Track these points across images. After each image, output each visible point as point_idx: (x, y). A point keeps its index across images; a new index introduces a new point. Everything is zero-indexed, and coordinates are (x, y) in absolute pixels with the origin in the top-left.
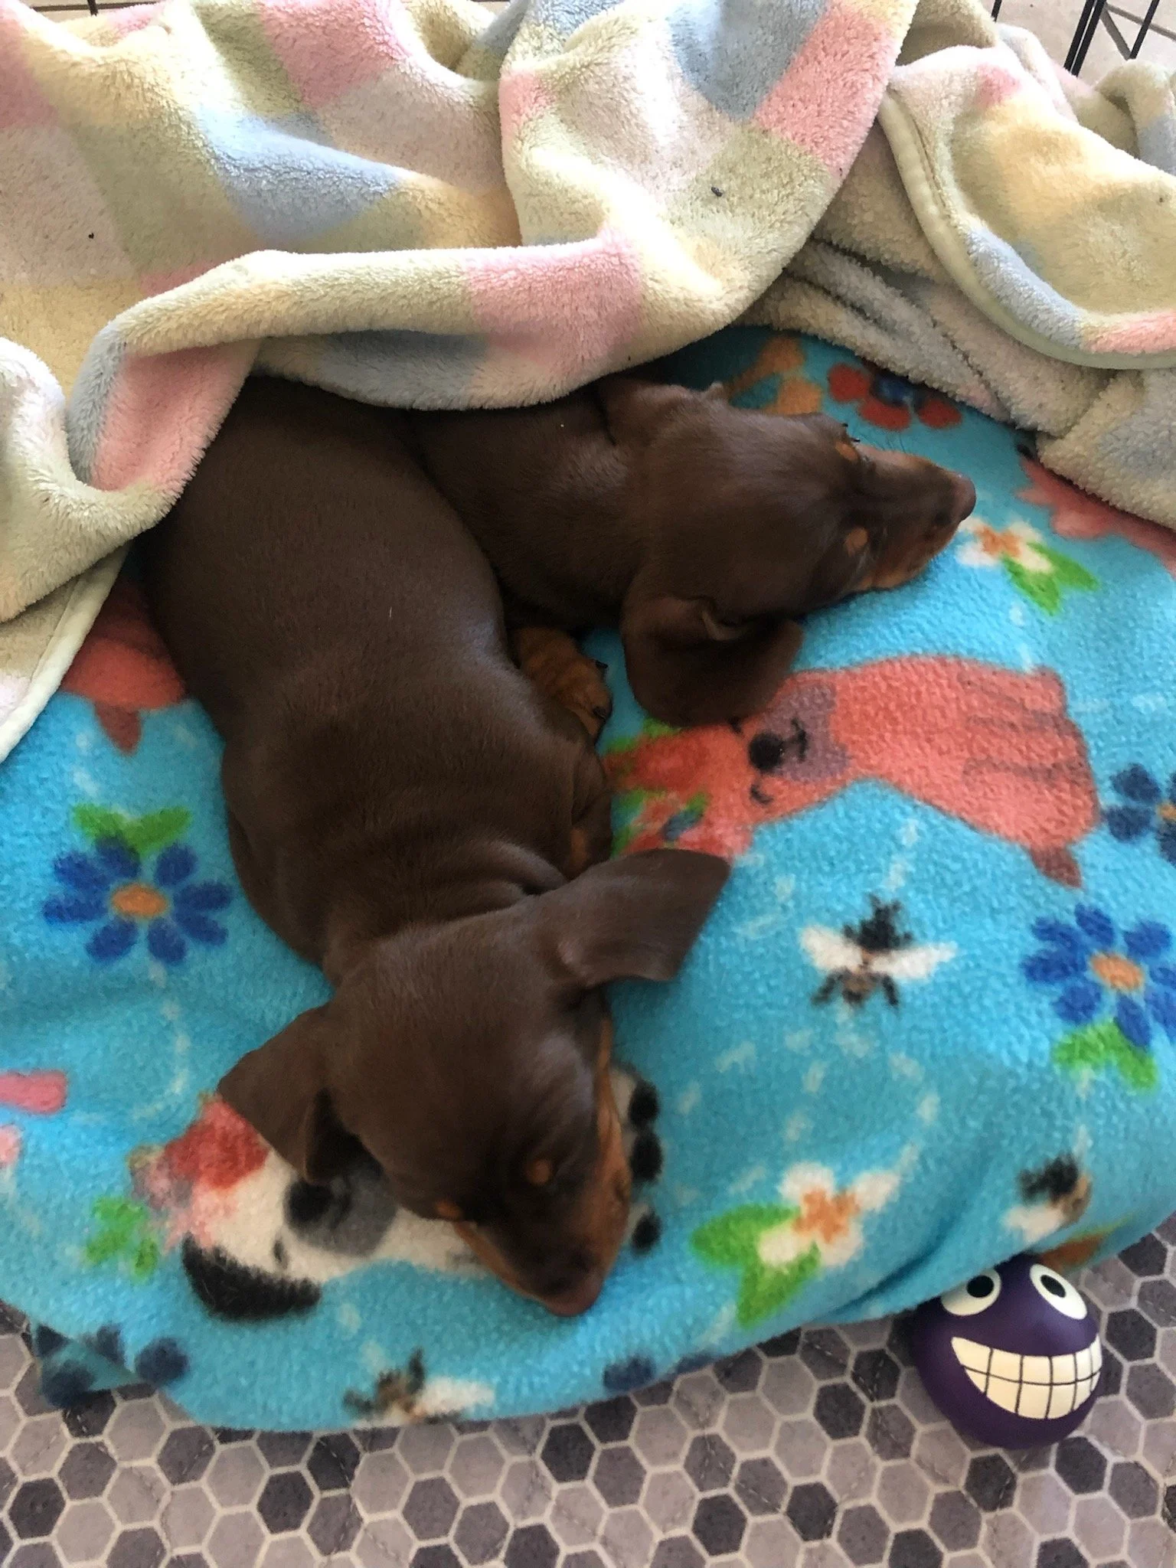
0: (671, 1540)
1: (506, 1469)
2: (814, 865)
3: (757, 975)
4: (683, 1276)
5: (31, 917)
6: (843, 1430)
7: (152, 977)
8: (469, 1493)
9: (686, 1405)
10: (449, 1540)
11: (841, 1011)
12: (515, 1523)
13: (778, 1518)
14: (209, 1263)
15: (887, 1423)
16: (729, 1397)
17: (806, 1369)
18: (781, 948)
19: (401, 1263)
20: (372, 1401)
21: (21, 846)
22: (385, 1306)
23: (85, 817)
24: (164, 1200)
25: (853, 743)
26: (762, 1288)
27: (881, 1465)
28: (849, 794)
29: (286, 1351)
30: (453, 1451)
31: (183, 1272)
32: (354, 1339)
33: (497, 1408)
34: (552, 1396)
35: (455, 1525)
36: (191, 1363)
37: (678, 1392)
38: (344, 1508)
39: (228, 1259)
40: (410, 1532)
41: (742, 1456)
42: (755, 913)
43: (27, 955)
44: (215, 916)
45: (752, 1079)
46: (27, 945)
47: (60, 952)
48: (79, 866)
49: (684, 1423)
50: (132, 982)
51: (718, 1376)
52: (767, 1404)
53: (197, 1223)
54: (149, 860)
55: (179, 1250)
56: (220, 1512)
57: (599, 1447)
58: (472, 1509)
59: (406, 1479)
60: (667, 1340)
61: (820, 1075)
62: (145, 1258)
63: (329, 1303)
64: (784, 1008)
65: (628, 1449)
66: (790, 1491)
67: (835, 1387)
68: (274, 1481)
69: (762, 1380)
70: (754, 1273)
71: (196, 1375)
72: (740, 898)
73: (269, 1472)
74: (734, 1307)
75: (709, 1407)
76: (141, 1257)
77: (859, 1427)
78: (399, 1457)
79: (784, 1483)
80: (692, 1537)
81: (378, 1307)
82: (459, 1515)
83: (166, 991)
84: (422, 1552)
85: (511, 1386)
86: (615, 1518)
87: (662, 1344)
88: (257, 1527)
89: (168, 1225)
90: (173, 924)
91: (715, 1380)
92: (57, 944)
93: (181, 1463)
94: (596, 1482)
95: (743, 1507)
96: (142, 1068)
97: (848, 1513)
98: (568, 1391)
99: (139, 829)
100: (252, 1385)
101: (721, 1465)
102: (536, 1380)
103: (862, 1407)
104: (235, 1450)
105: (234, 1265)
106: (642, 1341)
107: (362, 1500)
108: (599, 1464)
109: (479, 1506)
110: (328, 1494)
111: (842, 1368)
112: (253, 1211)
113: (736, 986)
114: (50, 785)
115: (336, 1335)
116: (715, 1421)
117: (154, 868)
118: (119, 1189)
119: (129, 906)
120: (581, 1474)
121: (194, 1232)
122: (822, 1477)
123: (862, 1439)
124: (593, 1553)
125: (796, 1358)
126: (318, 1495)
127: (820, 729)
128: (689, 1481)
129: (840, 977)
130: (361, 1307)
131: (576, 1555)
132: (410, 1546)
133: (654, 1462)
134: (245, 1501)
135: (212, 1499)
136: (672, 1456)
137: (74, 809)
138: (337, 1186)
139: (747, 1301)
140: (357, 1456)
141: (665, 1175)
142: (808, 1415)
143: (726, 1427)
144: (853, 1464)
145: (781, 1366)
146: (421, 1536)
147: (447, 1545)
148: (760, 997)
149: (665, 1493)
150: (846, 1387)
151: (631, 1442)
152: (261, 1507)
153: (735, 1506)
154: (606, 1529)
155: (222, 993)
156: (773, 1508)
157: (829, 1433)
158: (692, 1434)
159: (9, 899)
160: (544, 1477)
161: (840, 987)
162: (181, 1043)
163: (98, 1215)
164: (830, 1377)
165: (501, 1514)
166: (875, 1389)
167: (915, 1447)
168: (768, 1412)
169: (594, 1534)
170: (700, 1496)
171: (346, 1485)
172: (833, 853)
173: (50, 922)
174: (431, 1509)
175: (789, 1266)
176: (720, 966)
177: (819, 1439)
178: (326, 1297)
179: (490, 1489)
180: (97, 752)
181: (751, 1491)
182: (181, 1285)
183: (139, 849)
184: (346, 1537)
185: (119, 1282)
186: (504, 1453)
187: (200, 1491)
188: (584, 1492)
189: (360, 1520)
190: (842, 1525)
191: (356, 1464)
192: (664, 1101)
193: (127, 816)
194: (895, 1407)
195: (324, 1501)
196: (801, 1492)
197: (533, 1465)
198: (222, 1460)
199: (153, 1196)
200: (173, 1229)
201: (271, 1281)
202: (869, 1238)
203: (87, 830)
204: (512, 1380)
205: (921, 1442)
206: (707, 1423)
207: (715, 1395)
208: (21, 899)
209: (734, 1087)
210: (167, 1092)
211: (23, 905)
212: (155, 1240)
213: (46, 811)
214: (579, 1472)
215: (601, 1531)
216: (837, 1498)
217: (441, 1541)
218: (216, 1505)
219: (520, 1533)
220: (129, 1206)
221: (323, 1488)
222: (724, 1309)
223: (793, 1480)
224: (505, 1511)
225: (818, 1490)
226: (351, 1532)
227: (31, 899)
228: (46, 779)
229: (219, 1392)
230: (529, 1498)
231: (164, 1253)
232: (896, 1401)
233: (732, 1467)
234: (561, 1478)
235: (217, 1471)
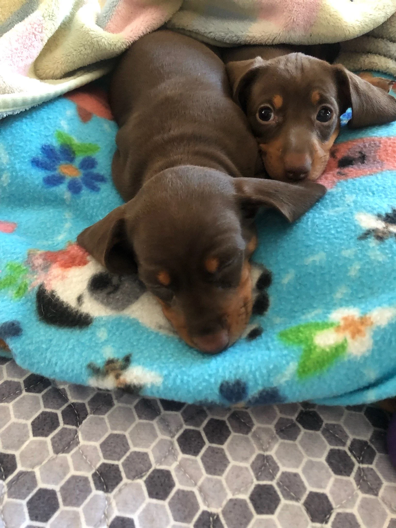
0: (236, 500)
1: (157, 440)
2: (365, 193)
3: (332, 226)
4: (272, 347)
5: (27, 160)
6: (341, 471)
7: (65, 197)
8: (135, 445)
9: (257, 438)
10: (119, 463)
11: (372, 242)
12: (155, 466)
13: (299, 505)
14: (47, 296)
15: (366, 476)
16: (281, 441)
17: (324, 439)
18: (345, 218)
19: (134, 319)
20: (101, 369)
21: (32, 135)
22: (121, 334)
23: (60, 135)
24: (37, 267)
25: (387, 160)
26: (313, 356)
27: (361, 495)
28: (384, 173)
29: (69, 339)
30: (133, 425)
31: (35, 300)
32: (102, 343)
33: (162, 388)
34: (191, 389)
35: (124, 458)
36: (23, 332)
37: (254, 432)
38: (72, 435)
39: (56, 296)
40: (101, 454)
41: (283, 469)
42: (334, 206)
43: (19, 174)
44: (98, 184)
45: (321, 268)
46: (21, 170)
47: (32, 176)
48: (51, 150)
49: (255, 446)
50: (56, 197)
51: (277, 431)
52: (300, 448)
53: (48, 279)
54: (79, 158)
55: (36, 289)
56: (13, 419)
57: (207, 444)
58: (135, 453)
59: (106, 431)
60: (257, 374)
61: (358, 267)
62: (21, 290)
63: (95, 326)
64: (343, 239)
65: (222, 450)
66: (307, 493)
67: (339, 450)
68: (43, 413)
69: (299, 438)
70: (310, 349)
71: (23, 338)
72: (328, 201)
73: (43, 409)
74: (297, 364)
75: (269, 443)
76: (20, 289)
77: (351, 473)
78: (107, 420)
79: (305, 488)
80: (248, 501)
81: (117, 333)
82: (128, 454)
83: (69, 206)
84: (104, 465)
85: (171, 378)
86: (208, 480)
87: (254, 376)
88: (28, 432)
89: (35, 277)
90: (80, 181)
91: (275, 432)
92: (32, 173)
93: (3, 395)
94: (202, 459)
95: (279, 493)
96: (48, 229)
97: (338, 514)
98: (200, 388)
99: (79, 146)
100: (47, 349)
101: (271, 471)
102: (185, 378)
103: (353, 465)
104: (31, 396)
105: (58, 299)
106: (244, 371)
107: (82, 433)
108: (206, 452)
109: (139, 452)
110: (66, 426)
111: (344, 444)
112: (75, 280)
113: (320, 230)
114: (51, 121)
115: (94, 339)
116: (272, 449)
117: (80, 162)
118: (21, 259)
119: (65, 171)
120: (196, 453)
121: (45, 282)
122: (327, 491)
123: (351, 479)
124: (192, 493)
125: (319, 433)
126: (62, 425)
127: (372, 154)
128: (252, 473)
129: (373, 230)
130: (109, 331)
131: (183, 491)
132: (99, 460)
133: (235, 459)
134: (27, 418)
135: (12, 413)
136: (245, 459)
137: (57, 131)
138: (115, 280)
139: (304, 362)
140: (87, 415)
141: (269, 312)
142: (323, 460)
143: (277, 453)
144: (345, 491)
145: (311, 435)
146: (105, 457)
147: (117, 465)
148: (332, 234)
149: (238, 476)
150: (345, 452)
151: (225, 447)
152: (33, 424)
153: (275, 492)
154: (202, 484)
155: (91, 212)
156: (297, 499)
157: (333, 470)
158: (258, 452)
159: (20, 151)
160: (176, 450)
161: (373, 234)
162: (68, 225)
163: (8, 267)
164: (337, 445)
165: (149, 459)
166: (361, 459)
167: (381, 492)
168: (301, 453)
169: (196, 484)
170: (256, 482)
171: (77, 426)
172: (374, 189)
173: (32, 165)
174: (115, 447)
175: (330, 347)
176: (313, 223)
177: (327, 472)
178: (94, 323)
179: (148, 447)
180: (73, 117)
181: (285, 488)
182: (32, 306)
183: (76, 153)
184: (68, 448)
185: (6, 298)
186: (158, 432)
187: (8, 408)
188: (195, 462)
189: (78, 443)
190: (335, 519)
191: (84, 418)
192: (275, 279)
193: (76, 141)
194: (372, 469)
195: (64, 429)
196: (313, 495)
197: (172, 443)
198: (24, 398)
199: (34, 265)
200: (36, 279)
201: (72, 310)
202: (376, 343)
203: (59, 139)
204: (173, 374)
205: (385, 490)
206: (266, 450)
207: (273, 438)
208: (25, 153)
209: (312, 271)
210: (55, 239)
211: (25, 155)
212: (28, 282)
213: (46, 128)
214: (195, 452)
215: (200, 483)
216: (334, 505)
217: (116, 463)
218: (12, 415)
219: (157, 471)
220: (22, 266)
221: (65, 423)
222: (291, 364)
223: (310, 488)
224: (152, 458)
225: (323, 497)
226: (71, 447)
227: (29, 154)
228: (50, 119)
229: (32, 347)
230: (165, 457)
231: (29, 288)
232: (373, 466)
233: (276, 473)
234: (184, 451)
235: (18, 402)
